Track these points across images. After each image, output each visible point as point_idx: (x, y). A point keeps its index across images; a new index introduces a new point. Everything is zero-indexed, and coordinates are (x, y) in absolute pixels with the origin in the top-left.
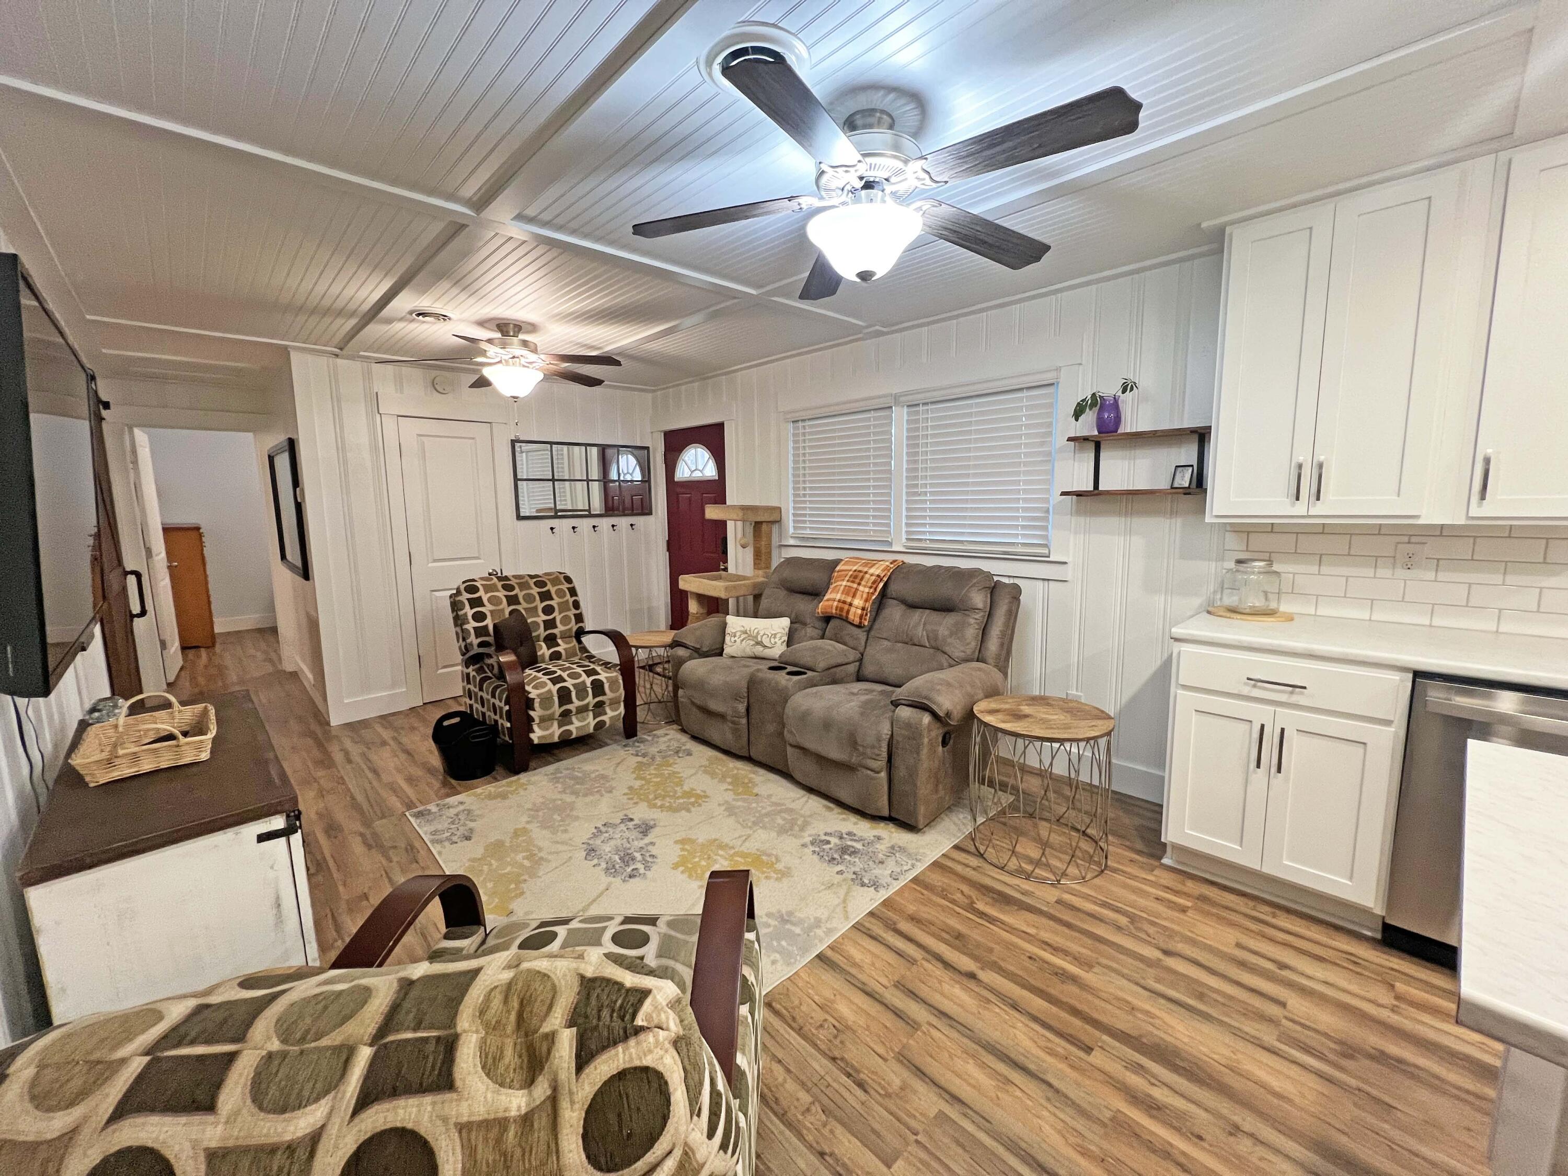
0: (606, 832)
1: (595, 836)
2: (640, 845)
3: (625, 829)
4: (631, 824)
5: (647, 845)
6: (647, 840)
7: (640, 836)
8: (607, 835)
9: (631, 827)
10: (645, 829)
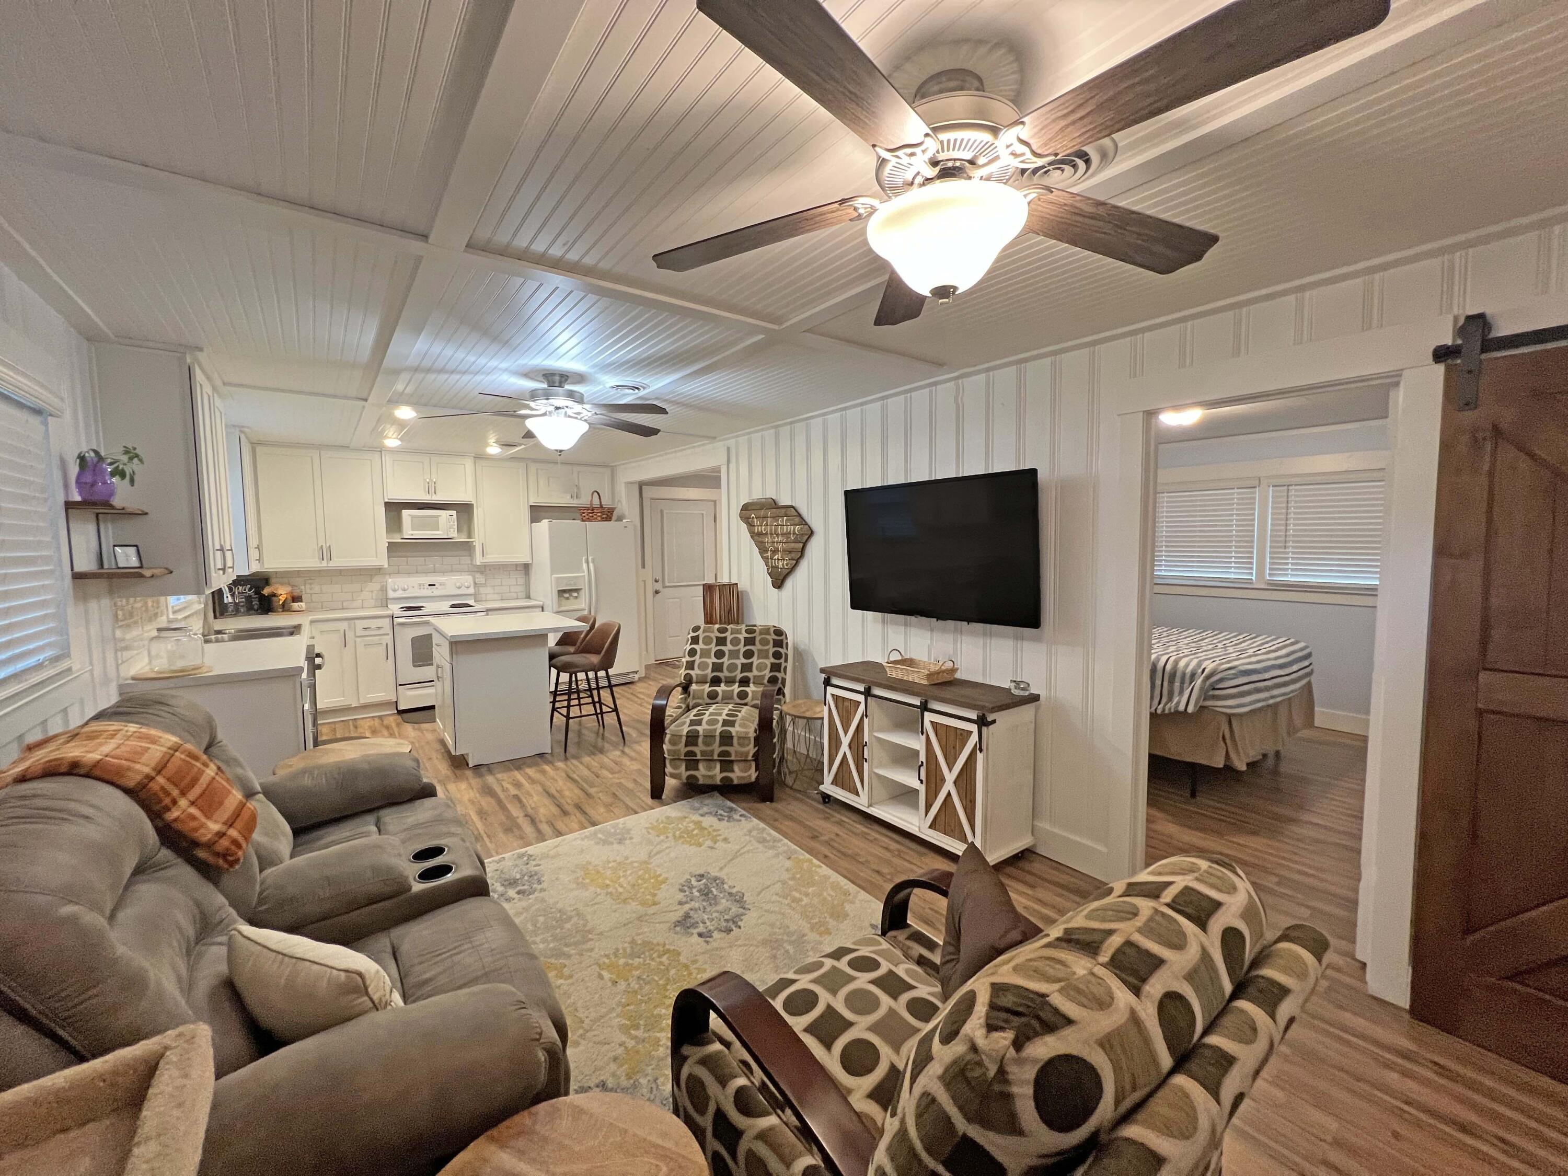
0: (727, 921)
1: (740, 916)
2: (693, 903)
3: (708, 923)
4: (701, 928)
5: (686, 903)
6: (687, 907)
7: (692, 913)
8: (726, 917)
9: (701, 925)
10: (685, 923)
